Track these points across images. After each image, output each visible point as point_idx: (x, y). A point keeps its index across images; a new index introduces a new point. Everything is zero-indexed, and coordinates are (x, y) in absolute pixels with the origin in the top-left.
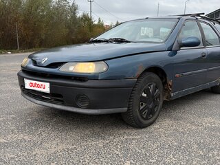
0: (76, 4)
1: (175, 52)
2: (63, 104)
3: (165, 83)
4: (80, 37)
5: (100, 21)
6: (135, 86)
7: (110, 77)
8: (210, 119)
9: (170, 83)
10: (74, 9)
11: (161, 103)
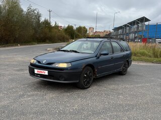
0: (40, 13)
1: (99, 58)
2: (54, 79)
3: (94, 71)
4: (42, 36)
5: (56, 24)
6: (81, 72)
7: (72, 68)
8: (113, 86)
9: (96, 71)
10: (38, 16)
11: (92, 79)
